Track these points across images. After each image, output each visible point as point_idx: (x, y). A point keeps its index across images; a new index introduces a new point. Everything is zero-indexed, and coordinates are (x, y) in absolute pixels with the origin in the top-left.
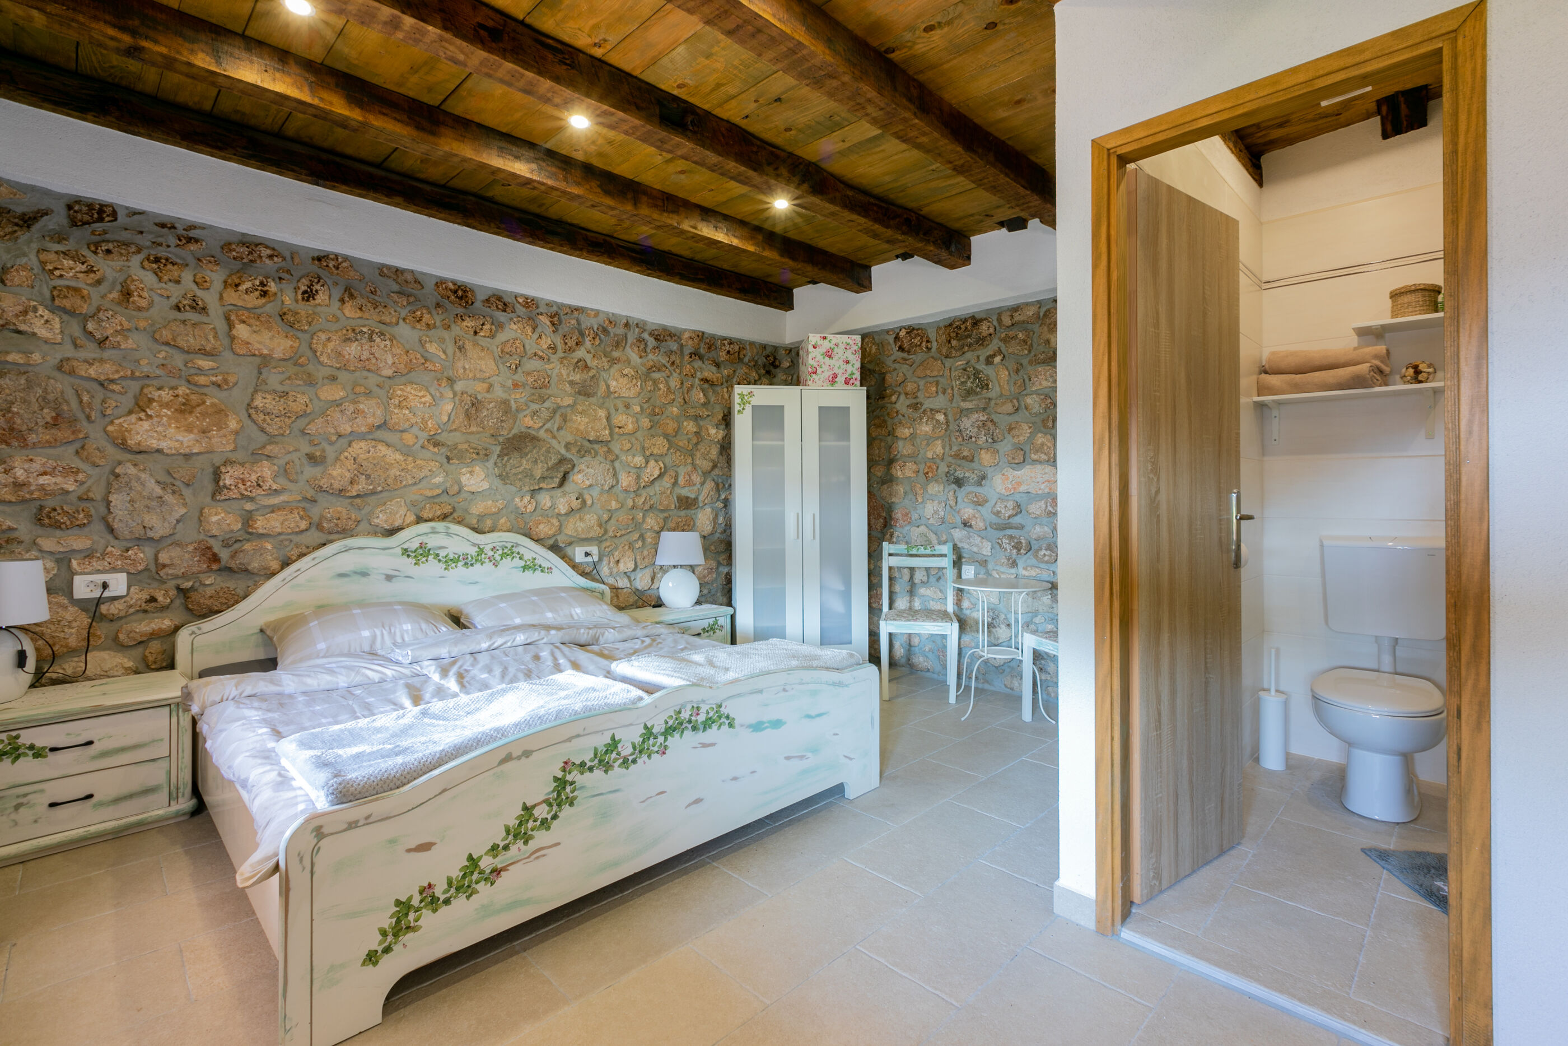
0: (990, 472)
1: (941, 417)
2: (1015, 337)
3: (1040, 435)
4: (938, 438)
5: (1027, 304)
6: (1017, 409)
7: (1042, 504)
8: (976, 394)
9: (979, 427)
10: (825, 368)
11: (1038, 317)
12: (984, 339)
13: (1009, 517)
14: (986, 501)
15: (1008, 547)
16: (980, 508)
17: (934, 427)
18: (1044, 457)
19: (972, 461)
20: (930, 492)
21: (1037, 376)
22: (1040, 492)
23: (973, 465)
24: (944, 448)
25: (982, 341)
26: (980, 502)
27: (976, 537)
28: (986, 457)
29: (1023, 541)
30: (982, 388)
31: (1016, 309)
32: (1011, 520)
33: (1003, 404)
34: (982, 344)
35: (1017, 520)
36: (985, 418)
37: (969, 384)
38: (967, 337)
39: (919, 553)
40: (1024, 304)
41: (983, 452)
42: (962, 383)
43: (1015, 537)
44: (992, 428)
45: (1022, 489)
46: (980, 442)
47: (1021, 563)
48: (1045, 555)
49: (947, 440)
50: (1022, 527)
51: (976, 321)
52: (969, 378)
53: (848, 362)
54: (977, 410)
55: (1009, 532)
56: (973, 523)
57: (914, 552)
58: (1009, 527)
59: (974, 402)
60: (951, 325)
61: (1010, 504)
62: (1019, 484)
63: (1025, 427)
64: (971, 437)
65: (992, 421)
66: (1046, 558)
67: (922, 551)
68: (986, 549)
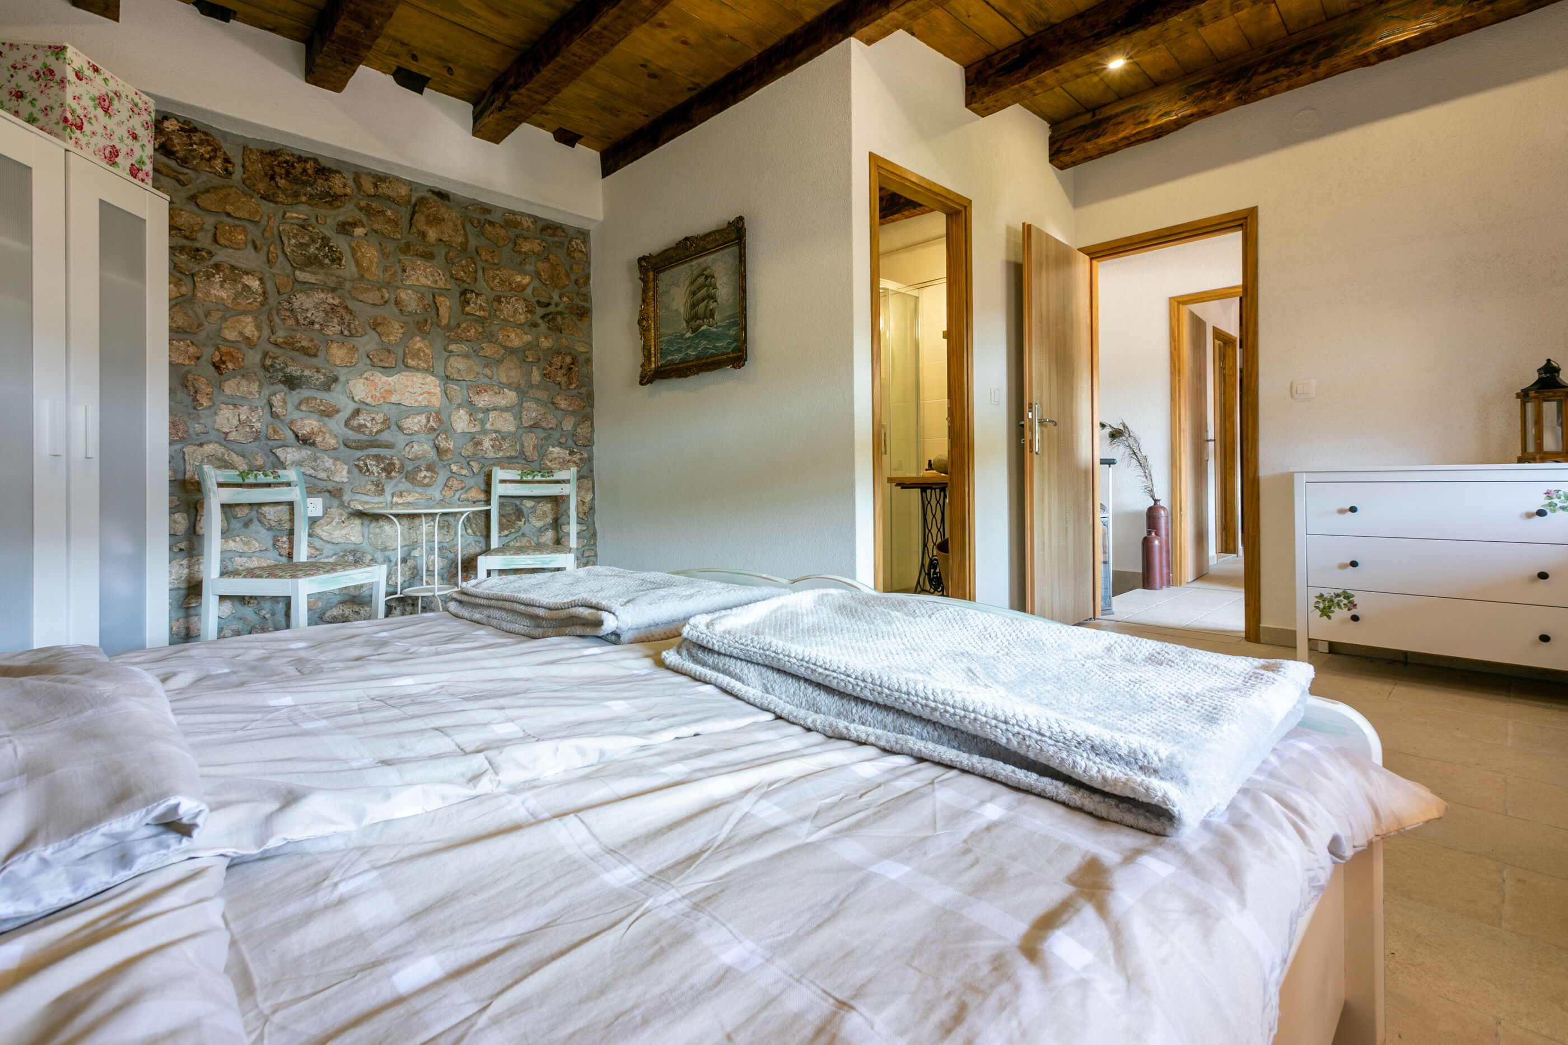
0: (342, 374)
1: (255, 284)
2: (382, 213)
3: (418, 338)
4: (245, 313)
5: (398, 179)
6: (386, 302)
7: (423, 419)
8: (322, 265)
9: (327, 313)
10: (98, 128)
11: (409, 202)
12: (336, 197)
13: (377, 432)
14: (338, 411)
15: (375, 469)
16: (326, 419)
17: (237, 296)
18: (423, 365)
19: (315, 355)
20: (228, 391)
21: (413, 269)
22: (416, 404)
23: (314, 361)
24: (259, 328)
25: (333, 199)
26: (328, 413)
27: (326, 459)
28: (338, 353)
29: (396, 462)
30: (333, 261)
31: (380, 179)
32: (377, 437)
33: (367, 290)
34: (330, 203)
35: (386, 437)
36: (336, 302)
37: (312, 250)
38: (305, 184)
39: (259, 481)
40: (394, 177)
41: (334, 345)
42: (301, 244)
43: (385, 458)
44: (347, 317)
45: (394, 399)
46: (328, 332)
47: (389, 490)
48: (425, 477)
49: (264, 318)
50: (390, 446)
51: (323, 171)
52: (313, 241)
53: (135, 137)
54: (324, 288)
55: (374, 451)
56: (319, 439)
57: (251, 480)
58: (373, 444)
59: (318, 277)
60: (273, 154)
61: (380, 418)
62: (390, 392)
63: (397, 325)
64: (313, 323)
65: (346, 308)
66: (426, 481)
67: (261, 478)
68: (342, 475)
